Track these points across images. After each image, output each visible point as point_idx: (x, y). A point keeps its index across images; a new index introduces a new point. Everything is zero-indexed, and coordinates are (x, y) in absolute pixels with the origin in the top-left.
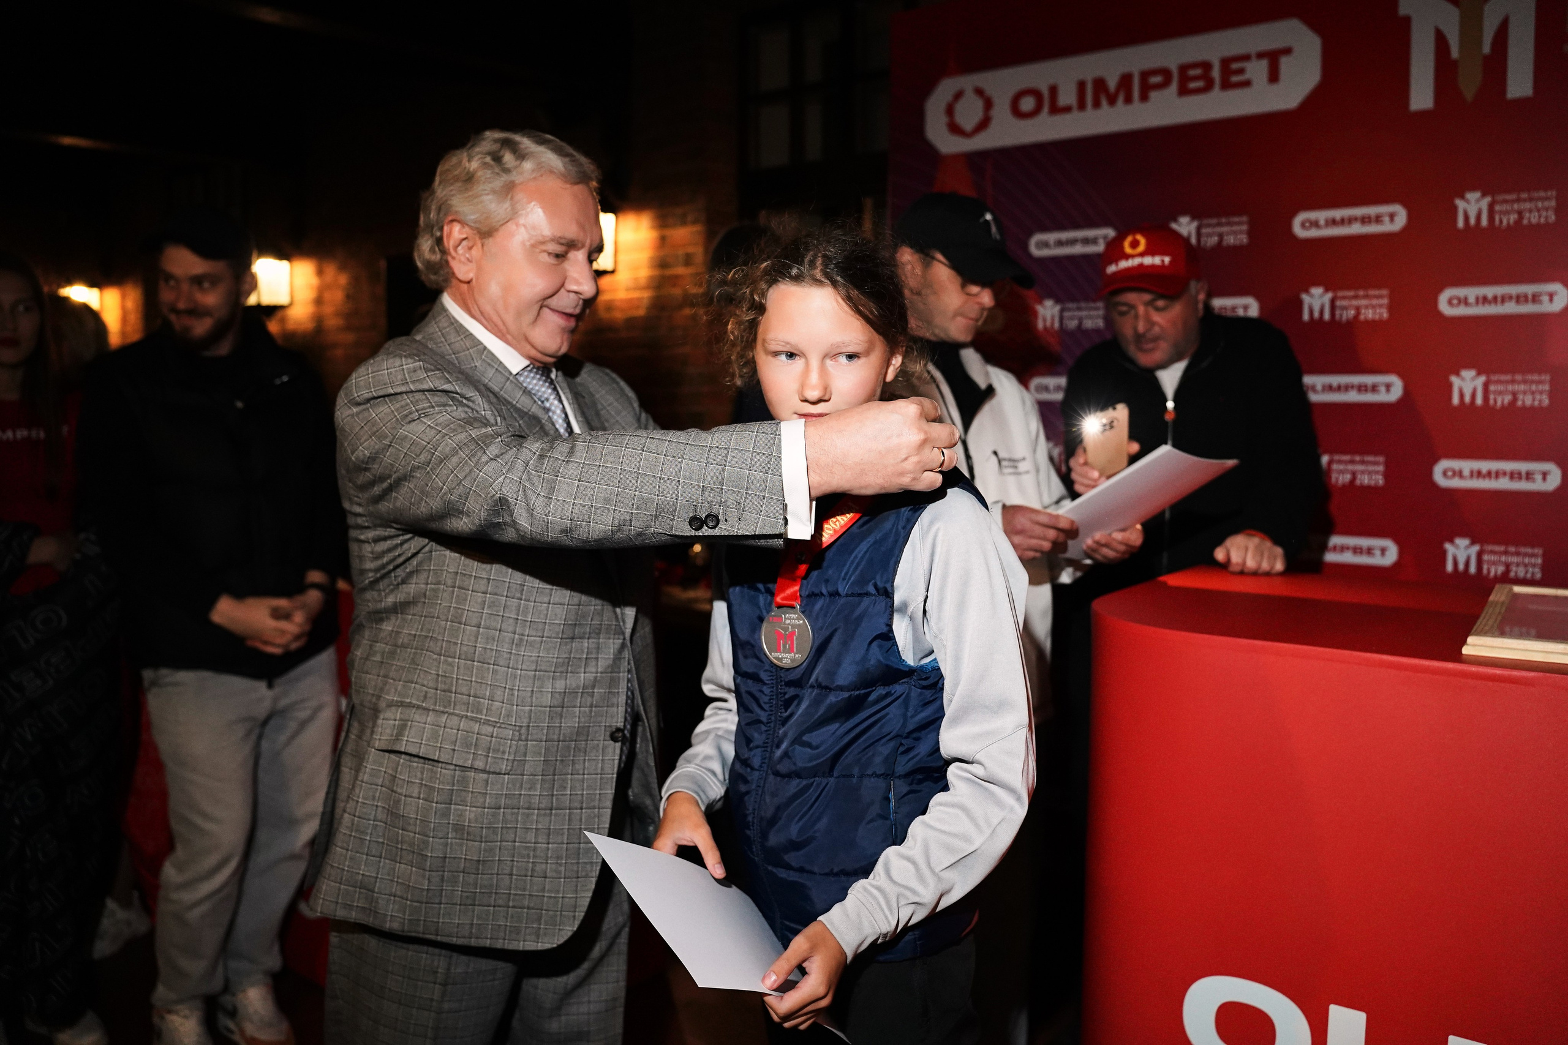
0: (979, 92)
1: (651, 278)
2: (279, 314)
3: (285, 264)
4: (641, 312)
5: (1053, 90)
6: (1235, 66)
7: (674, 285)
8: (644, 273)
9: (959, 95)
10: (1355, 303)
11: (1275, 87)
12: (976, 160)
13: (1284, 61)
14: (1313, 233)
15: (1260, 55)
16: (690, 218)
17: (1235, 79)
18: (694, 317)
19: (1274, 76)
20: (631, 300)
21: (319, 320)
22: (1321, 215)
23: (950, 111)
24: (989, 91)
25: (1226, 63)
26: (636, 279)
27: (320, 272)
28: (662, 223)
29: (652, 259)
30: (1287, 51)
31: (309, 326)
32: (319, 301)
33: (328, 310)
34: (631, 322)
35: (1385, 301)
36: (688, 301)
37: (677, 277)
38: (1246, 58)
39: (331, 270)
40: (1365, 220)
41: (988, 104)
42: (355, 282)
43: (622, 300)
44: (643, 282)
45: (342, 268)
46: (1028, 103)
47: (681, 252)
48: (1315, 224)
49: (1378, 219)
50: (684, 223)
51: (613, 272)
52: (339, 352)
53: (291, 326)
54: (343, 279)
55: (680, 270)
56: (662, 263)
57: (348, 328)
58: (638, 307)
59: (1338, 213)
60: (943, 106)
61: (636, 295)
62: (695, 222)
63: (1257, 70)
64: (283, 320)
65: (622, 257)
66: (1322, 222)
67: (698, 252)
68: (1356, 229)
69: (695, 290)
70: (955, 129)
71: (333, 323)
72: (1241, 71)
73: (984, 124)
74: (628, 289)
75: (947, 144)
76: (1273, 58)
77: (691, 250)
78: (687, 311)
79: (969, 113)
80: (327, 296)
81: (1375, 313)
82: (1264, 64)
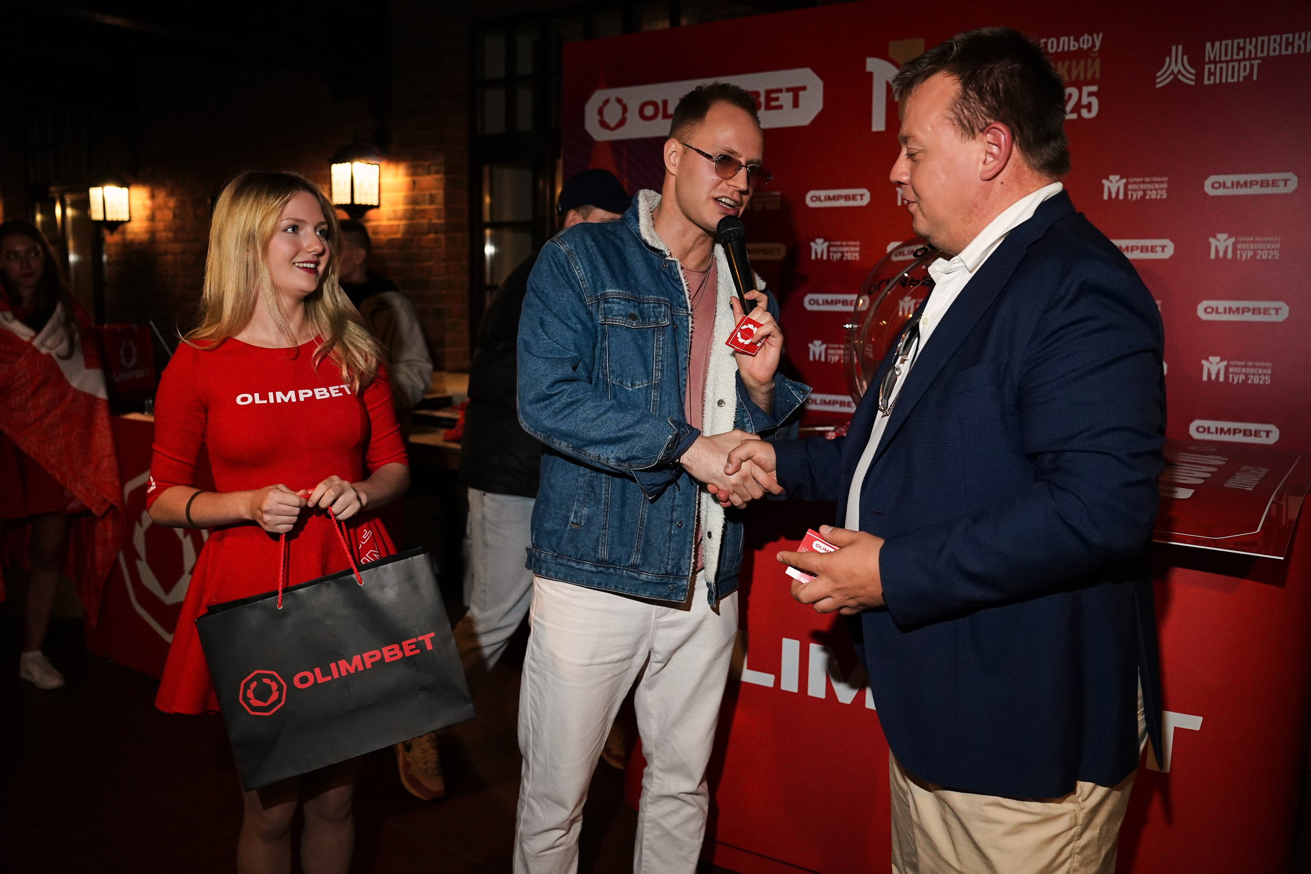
0: (619, 101)
1: (406, 211)
2: (121, 228)
3: (125, 190)
4: (399, 236)
5: (665, 103)
6: (773, 95)
7: (423, 217)
8: (401, 208)
9: (606, 102)
10: (841, 249)
11: (795, 110)
12: (617, 146)
13: (801, 93)
14: (818, 204)
15: (788, 90)
16: (433, 169)
17: (773, 104)
18: (437, 241)
19: (796, 104)
20: (392, 226)
21: (152, 233)
22: (823, 193)
23: (600, 112)
24: (625, 102)
25: (768, 93)
26: (395, 211)
27: (153, 197)
28: (414, 172)
29: (406, 197)
30: (804, 88)
31: (145, 237)
32: (152, 218)
33: (160, 225)
34: (391, 243)
35: (858, 249)
36: (432, 228)
37: (423, 211)
38: (780, 91)
39: (161, 197)
40: (847, 198)
41: (625, 109)
42: (181, 205)
43: (386, 227)
44: (400, 213)
45: (171, 194)
46: (649, 111)
47: (427, 193)
48: (818, 199)
49: (854, 198)
50: (429, 173)
51: (378, 207)
52: (170, 258)
53: (129, 237)
54: (172, 203)
55: (426, 207)
56: (413, 201)
57: (176, 240)
58: (396, 233)
59: (832, 193)
60: (596, 109)
61: (396, 223)
62: (437, 172)
63: (786, 99)
64: (124, 232)
65: (382, 195)
66: (823, 198)
67: (440, 194)
68: (842, 203)
69: (435, 221)
70: (604, 124)
71: (163, 235)
72: (777, 99)
73: (622, 123)
74: (389, 219)
75: (600, 135)
76: (796, 91)
77: (433, 192)
78: (432, 236)
79: (613, 114)
80: (159, 215)
81: (852, 256)
82: (791, 94)
